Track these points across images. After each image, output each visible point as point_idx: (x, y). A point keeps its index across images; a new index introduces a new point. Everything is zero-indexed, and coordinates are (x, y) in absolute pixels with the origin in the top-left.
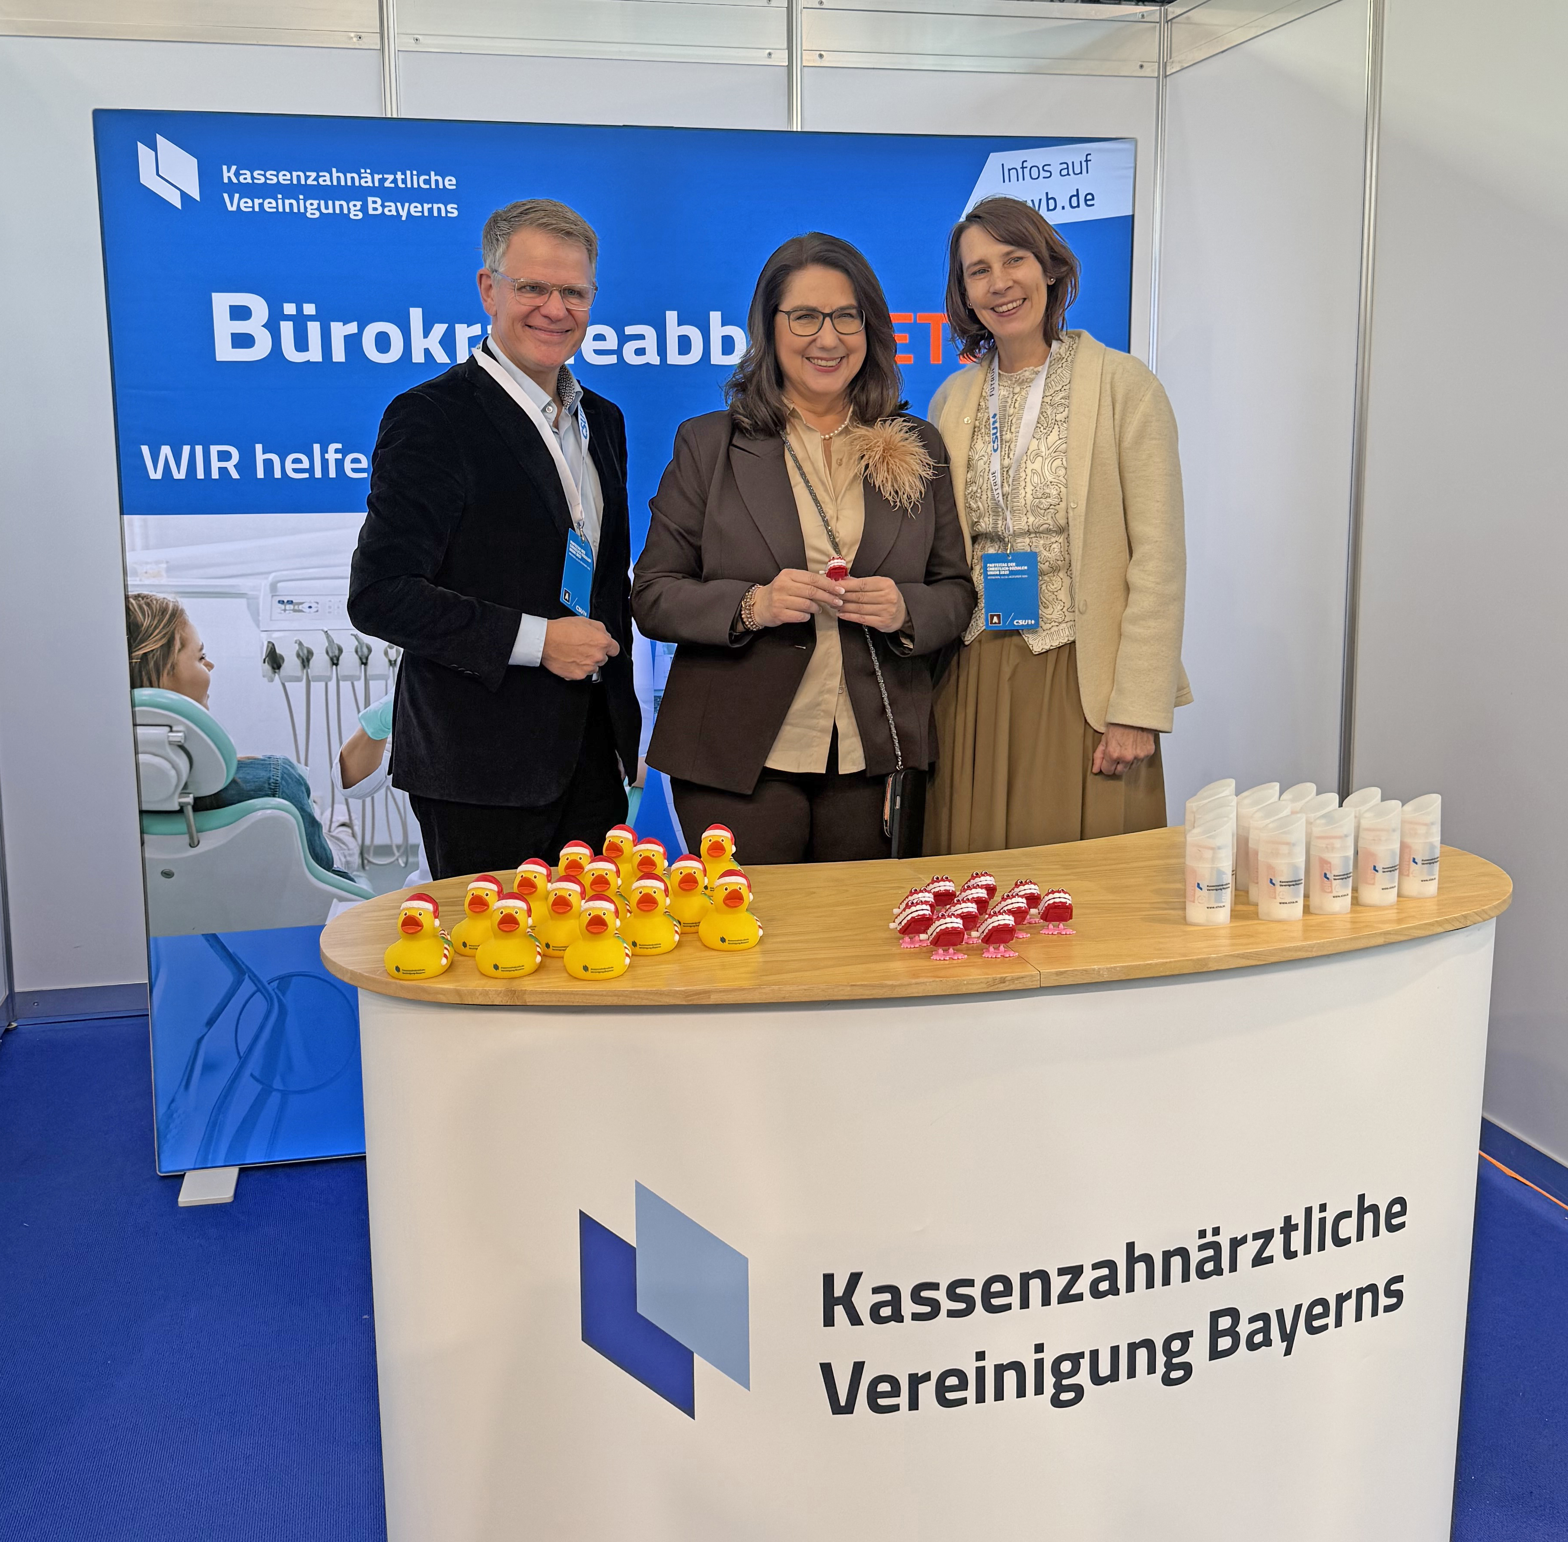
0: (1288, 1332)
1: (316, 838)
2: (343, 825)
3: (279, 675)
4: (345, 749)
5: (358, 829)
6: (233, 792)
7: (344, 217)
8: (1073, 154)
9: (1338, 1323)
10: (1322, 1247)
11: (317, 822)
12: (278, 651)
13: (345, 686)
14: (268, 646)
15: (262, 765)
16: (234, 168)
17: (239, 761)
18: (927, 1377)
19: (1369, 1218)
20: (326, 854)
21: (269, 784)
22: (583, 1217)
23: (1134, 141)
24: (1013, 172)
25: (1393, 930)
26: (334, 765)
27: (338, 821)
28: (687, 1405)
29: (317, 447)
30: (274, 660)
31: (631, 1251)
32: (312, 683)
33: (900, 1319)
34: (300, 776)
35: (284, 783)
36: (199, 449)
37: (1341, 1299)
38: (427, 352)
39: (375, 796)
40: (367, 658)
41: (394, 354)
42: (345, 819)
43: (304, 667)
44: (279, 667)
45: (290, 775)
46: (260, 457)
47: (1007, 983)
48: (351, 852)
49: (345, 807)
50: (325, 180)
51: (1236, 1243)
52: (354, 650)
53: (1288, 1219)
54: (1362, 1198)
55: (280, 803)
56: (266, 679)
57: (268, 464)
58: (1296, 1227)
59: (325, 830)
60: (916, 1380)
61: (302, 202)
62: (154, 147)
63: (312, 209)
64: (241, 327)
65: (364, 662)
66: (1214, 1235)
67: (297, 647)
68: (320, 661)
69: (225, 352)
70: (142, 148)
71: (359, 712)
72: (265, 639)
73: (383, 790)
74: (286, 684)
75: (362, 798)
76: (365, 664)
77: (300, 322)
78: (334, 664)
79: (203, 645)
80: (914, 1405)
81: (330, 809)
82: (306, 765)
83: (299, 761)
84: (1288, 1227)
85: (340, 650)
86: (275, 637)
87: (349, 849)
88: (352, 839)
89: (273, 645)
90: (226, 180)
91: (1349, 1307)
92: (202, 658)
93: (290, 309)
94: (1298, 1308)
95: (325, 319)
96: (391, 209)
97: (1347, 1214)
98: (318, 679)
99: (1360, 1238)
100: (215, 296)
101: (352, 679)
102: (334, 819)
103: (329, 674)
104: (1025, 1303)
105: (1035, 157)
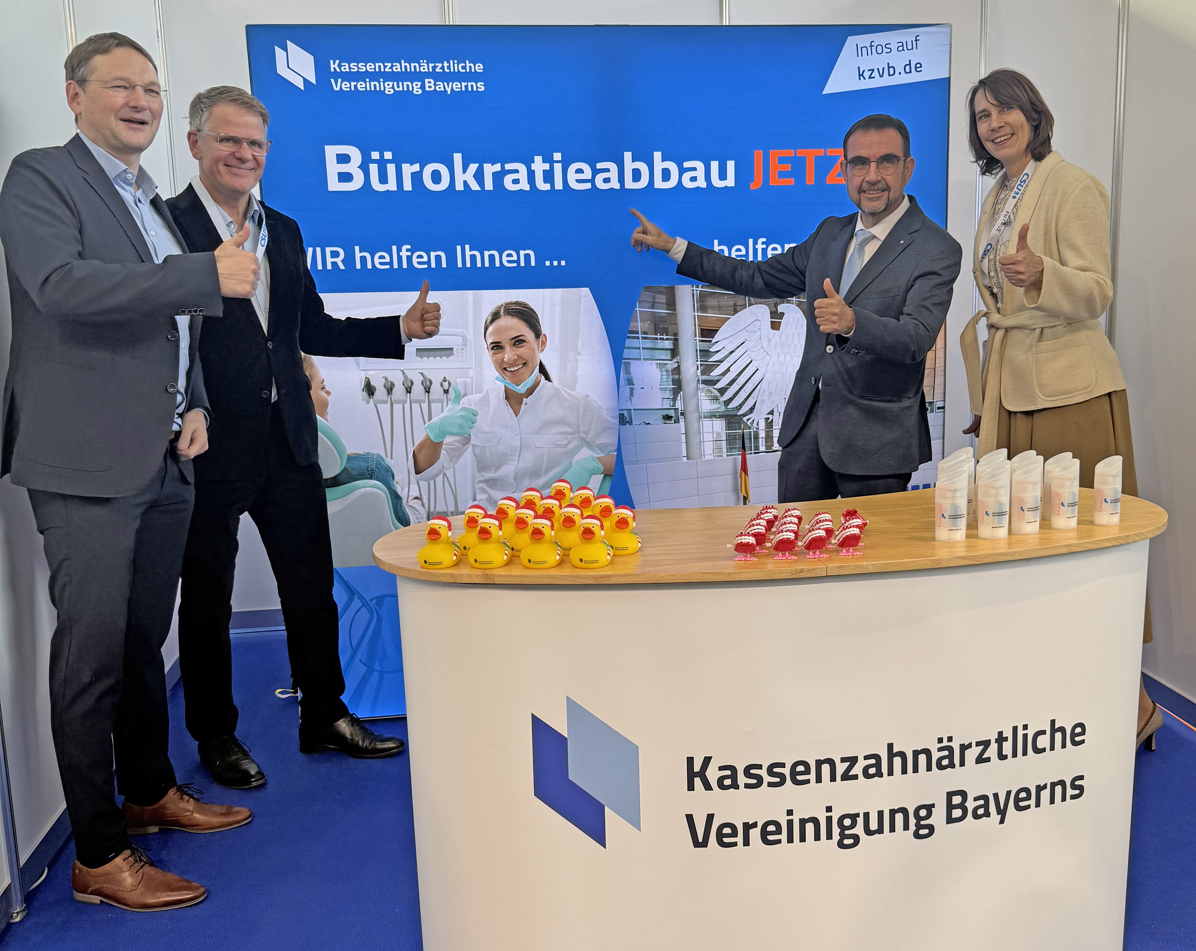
0: (1002, 809)
1: (399, 507)
2: (416, 498)
3: (373, 399)
4: (416, 448)
5: (425, 501)
6: (345, 476)
7: (409, 93)
8: (907, 36)
9: (1038, 805)
10: (1025, 753)
11: (399, 496)
12: (372, 383)
13: (416, 406)
14: (365, 380)
15: (363, 458)
16: (337, 62)
17: (348, 456)
18: (755, 825)
19: (1058, 736)
20: (405, 517)
21: (368, 471)
22: (535, 719)
23: (949, 25)
24: (864, 50)
25: (1073, 544)
26: (409, 459)
27: (412, 496)
28: (601, 839)
29: (394, 248)
30: (370, 389)
31: (563, 740)
32: (394, 405)
33: (737, 787)
34: (388, 466)
35: (377, 470)
36: (318, 250)
37: (1040, 789)
38: (465, 183)
39: (436, 479)
40: (429, 388)
41: (444, 185)
42: (417, 494)
43: (389, 394)
44: (373, 394)
45: (381, 465)
46: (358, 255)
47: (805, 573)
48: (421, 516)
49: (417, 487)
50: (397, 68)
51: (964, 748)
52: (421, 383)
53: (1000, 733)
54: (1053, 722)
55: (376, 483)
56: (364, 402)
57: (363, 259)
58: (1006, 739)
59: (404, 501)
60: (747, 827)
61: (382, 83)
62: (285, 49)
63: (389, 87)
64: (344, 168)
65: (427, 391)
66: (948, 742)
67: (384, 380)
68: (399, 390)
69: (334, 185)
70: (278, 50)
71: (425, 424)
72: (363, 375)
73: (441, 476)
74: (378, 405)
75: (428, 480)
76: (428, 392)
77: (382, 164)
78: (408, 392)
79: (323, 380)
80: (746, 843)
81: (407, 488)
82: (392, 458)
83: (387, 456)
84: (1001, 739)
85: (412, 383)
86: (370, 374)
87: (420, 514)
88: (421, 508)
89: (369, 379)
90: (332, 70)
91: (1045, 794)
92: (324, 388)
93: (375, 155)
94: (1009, 793)
95: (398, 162)
96: (440, 87)
97: (1043, 732)
98: (398, 402)
99: (1052, 748)
100: (327, 148)
101: (420, 402)
102: (410, 495)
103: (405, 398)
104: (819, 780)
105: (879, 38)
